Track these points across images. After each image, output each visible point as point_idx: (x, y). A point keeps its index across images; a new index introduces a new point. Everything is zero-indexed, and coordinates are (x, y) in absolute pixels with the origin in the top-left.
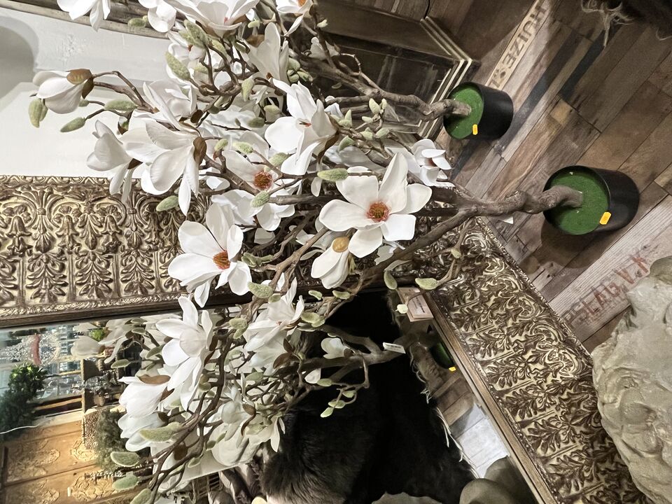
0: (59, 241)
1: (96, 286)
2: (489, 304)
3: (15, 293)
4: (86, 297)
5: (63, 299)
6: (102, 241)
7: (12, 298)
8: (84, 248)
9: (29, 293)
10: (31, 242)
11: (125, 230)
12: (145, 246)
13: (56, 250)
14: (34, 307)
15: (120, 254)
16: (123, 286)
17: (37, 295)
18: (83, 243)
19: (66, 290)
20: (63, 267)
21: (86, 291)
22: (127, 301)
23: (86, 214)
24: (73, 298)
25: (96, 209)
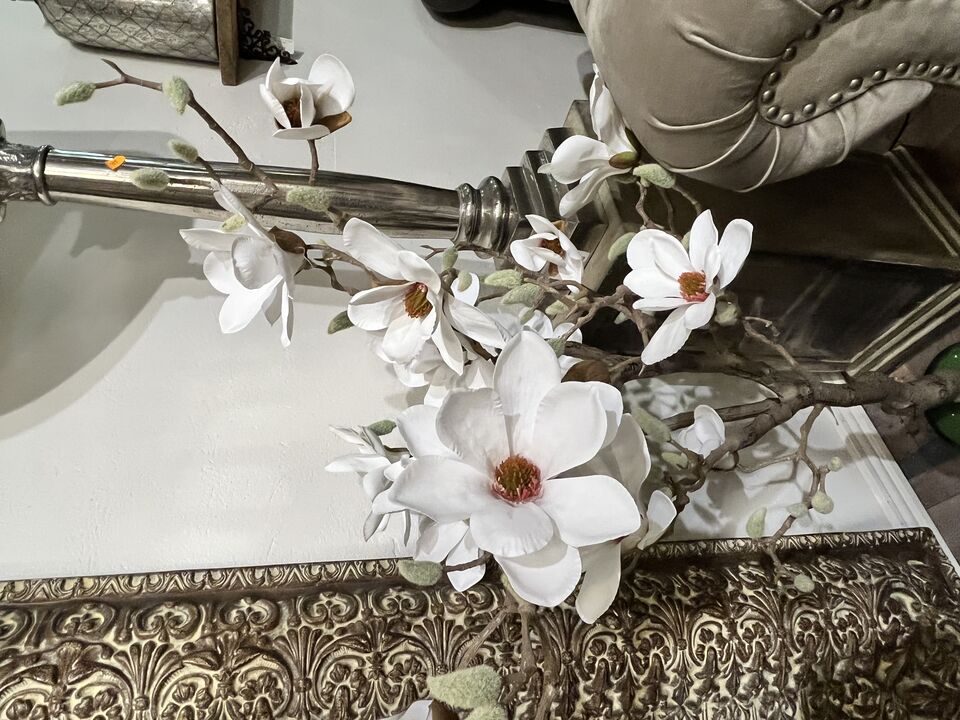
23: (220, 699)
25: (238, 685)
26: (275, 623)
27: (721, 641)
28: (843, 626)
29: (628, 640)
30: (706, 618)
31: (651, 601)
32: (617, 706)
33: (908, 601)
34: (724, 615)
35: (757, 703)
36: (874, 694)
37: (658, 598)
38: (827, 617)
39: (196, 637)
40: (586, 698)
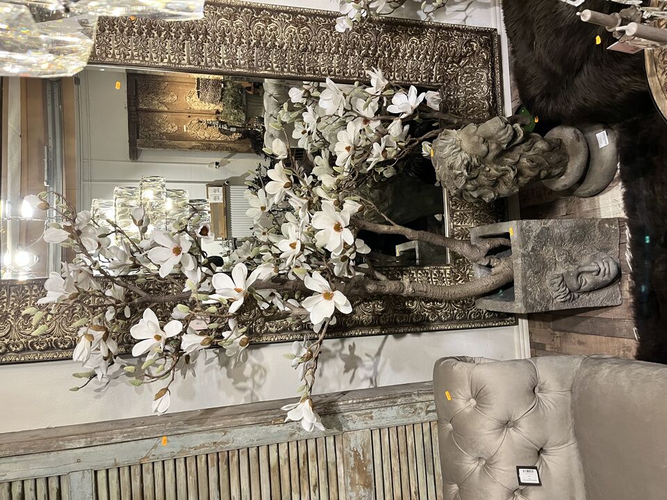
0: (286, 44)
1: (297, 66)
2: (469, 112)
3: (270, 64)
4: (293, 70)
5: (286, 70)
6: (301, 46)
7: (270, 67)
8: (295, 48)
9: (275, 65)
10: (276, 44)
11: (311, 43)
12: (317, 51)
13: (284, 48)
14: (277, 72)
15: (307, 53)
16: (307, 67)
17: (277, 67)
18: (294, 46)
19: (287, 66)
20: (286, 55)
21: (294, 68)
22: (308, 76)
23: (297, 34)
24: (289, 71)
25: (301, 32)
26: (308, 20)
27: (416, 44)
28: (452, 47)
29: (392, 39)
30: (414, 38)
31: (401, 32)
32: (386, 56)
33: (475, 45)
34: (419, 38)
35: (424, 64)
36: (457, 68)
37: (403, 31)
38: (448, 44)
39: (291, 20)
40: (379, 52)
